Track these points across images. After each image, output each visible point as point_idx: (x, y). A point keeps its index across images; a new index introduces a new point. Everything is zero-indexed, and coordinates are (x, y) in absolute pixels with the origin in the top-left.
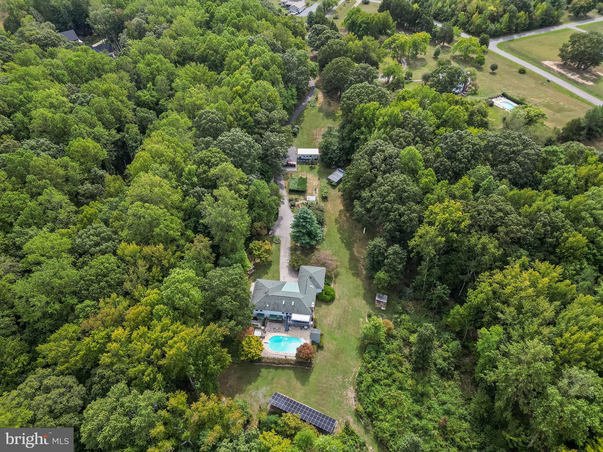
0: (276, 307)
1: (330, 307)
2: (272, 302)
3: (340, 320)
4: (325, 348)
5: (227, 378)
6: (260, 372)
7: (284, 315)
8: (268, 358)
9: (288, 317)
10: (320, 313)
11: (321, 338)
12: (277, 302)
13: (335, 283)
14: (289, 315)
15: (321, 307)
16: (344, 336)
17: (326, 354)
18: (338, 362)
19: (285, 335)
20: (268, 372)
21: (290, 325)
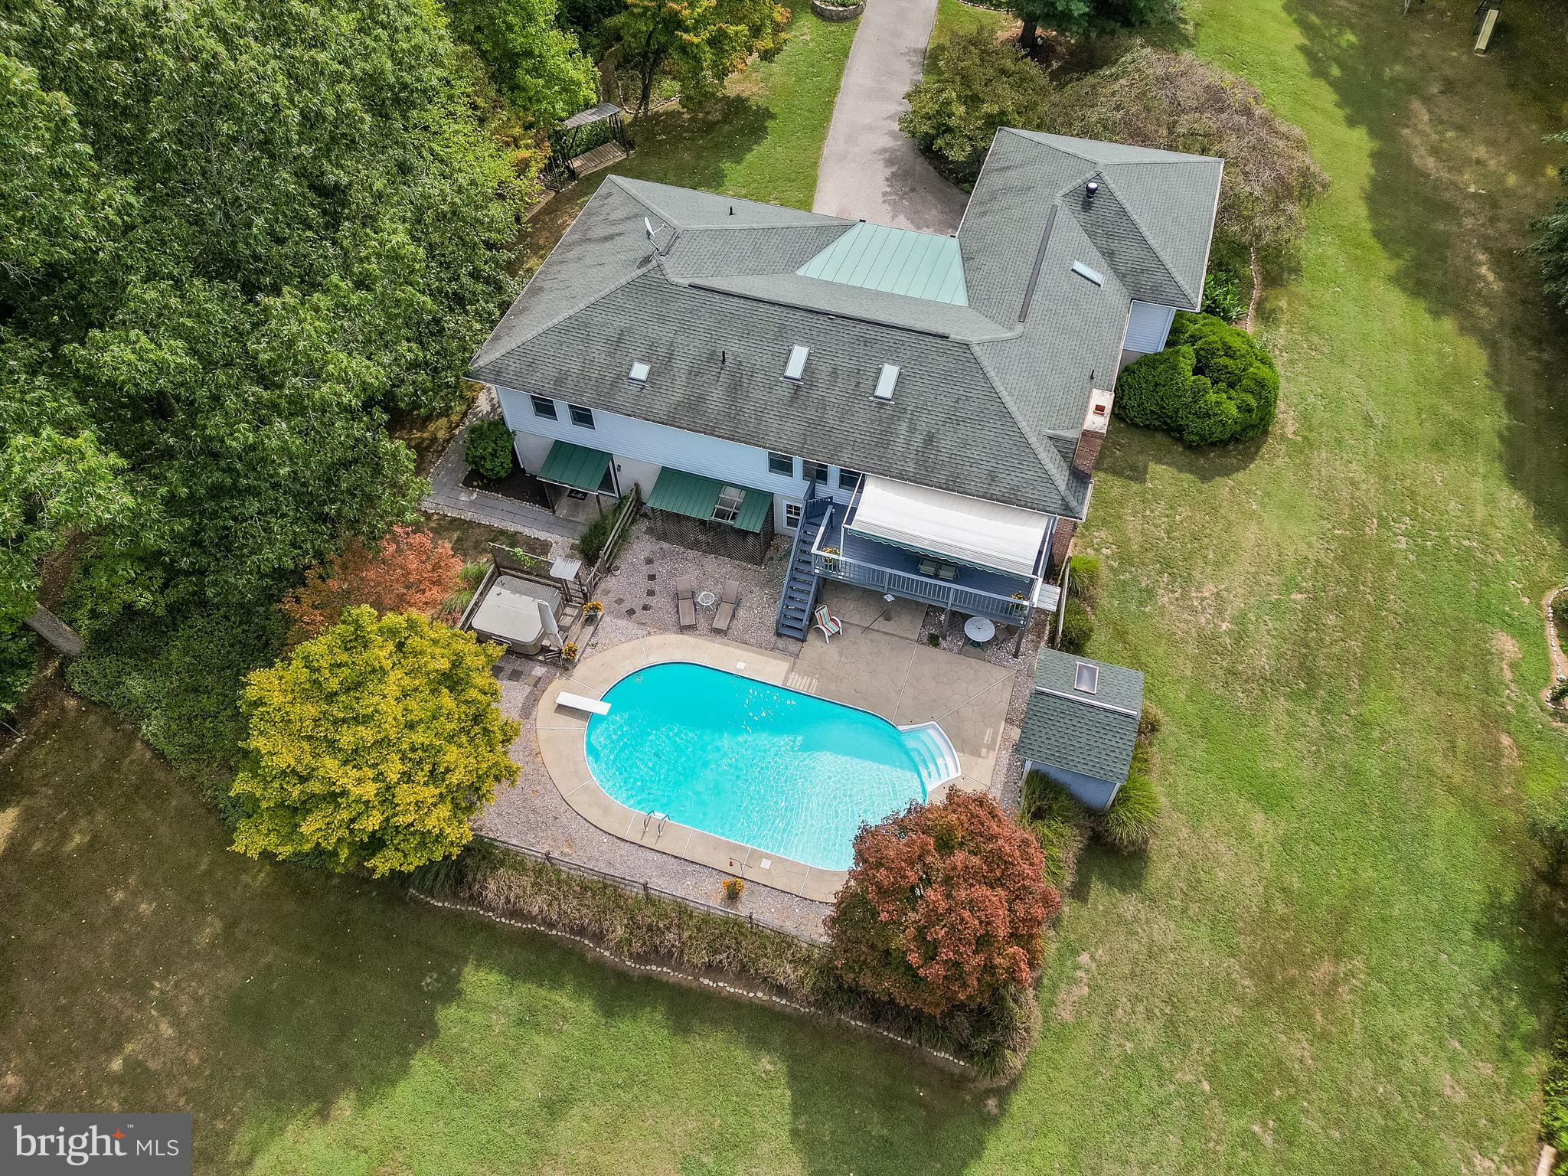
0: (716, 397)
1: (1223, 487)
2: (690, 349)
3: (1309, 620)
4: (1160, 872)
5: (141, 987)
6: (450, 992)
7: (790, 489)
8: (545, 871)
9: (815, 508)
10: (1132, 525)
11: (1139, 761)
12: (734, 348)
13: (1266, 316)
14: (830, 489)
15: (1138, 475)
16: (1355, 777)
17: (1163, 929)
18: (1298, 1049)
19: (771, 668)
20: (528, 1019)
21: (827, 588)
